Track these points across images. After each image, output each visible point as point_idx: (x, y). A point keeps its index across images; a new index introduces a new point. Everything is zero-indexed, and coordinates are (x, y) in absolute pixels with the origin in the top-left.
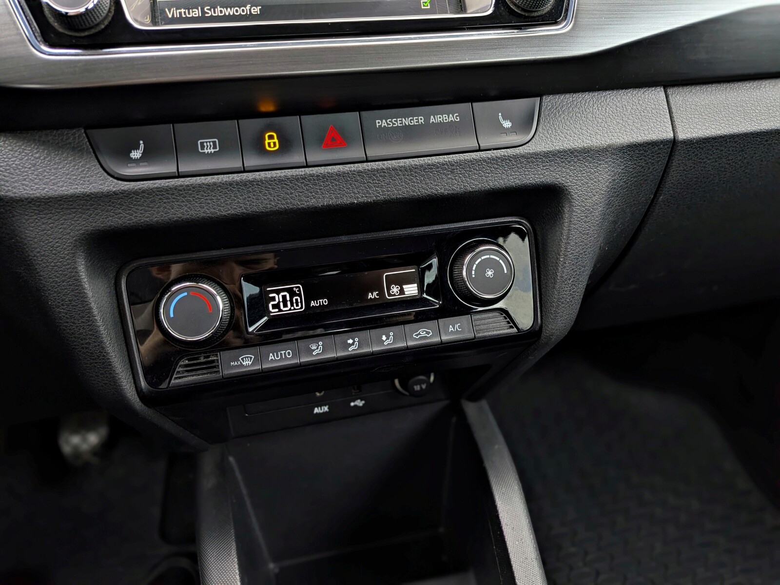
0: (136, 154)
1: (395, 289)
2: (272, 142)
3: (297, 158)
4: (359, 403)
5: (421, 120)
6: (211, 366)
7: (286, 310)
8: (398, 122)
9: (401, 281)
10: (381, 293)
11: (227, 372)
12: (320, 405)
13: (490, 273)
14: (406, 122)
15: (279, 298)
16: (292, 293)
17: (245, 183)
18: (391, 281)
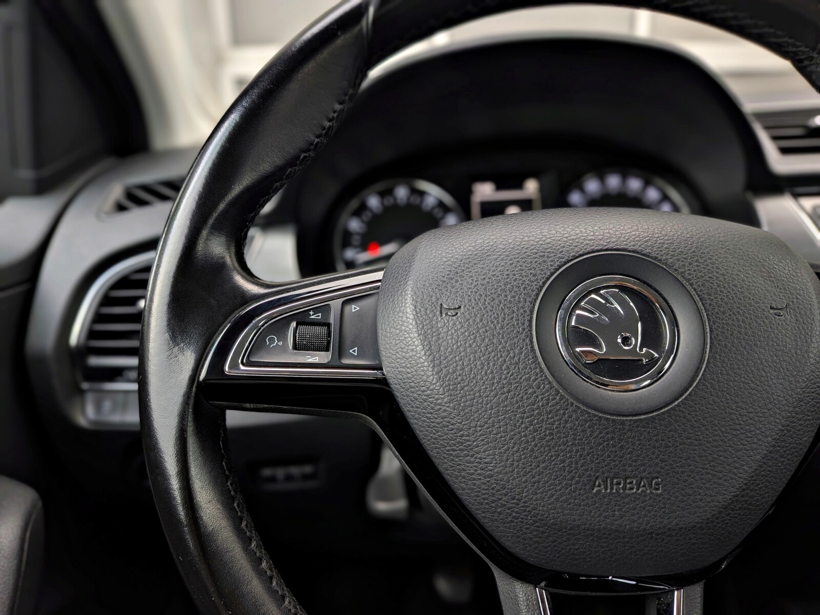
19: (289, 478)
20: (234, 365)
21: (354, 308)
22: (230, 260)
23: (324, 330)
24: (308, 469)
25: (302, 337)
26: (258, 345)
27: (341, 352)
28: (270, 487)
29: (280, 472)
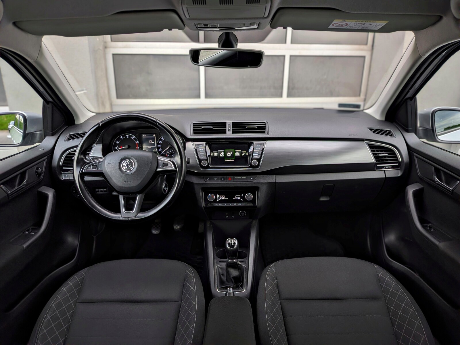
0: (208, 179)
1: (237, 198)
2: (223, 179)
3: (226, 181)
4: (233, 217)
5: (241, 177)
6: (212, 205)
7: (222, 199)
8: (238, 177)
9: (238, 197)
10: (235, 198)
11: (214, 206)
12: (227, 216)
13: (249, 197)
14: (239, 177)
15: (221, 197)
16: (223, 196)
17: (219, 183)
18: (237, 197)
19: (101, 191)
20: (84, 171)
21: (100, 163)
22: (84, 158)
23: (96, 166)
24: (105, 190)
25: (93, 167)
26: (87, 168)
27: (98, 169)
28: (98, 193)
29: (100, 190)
